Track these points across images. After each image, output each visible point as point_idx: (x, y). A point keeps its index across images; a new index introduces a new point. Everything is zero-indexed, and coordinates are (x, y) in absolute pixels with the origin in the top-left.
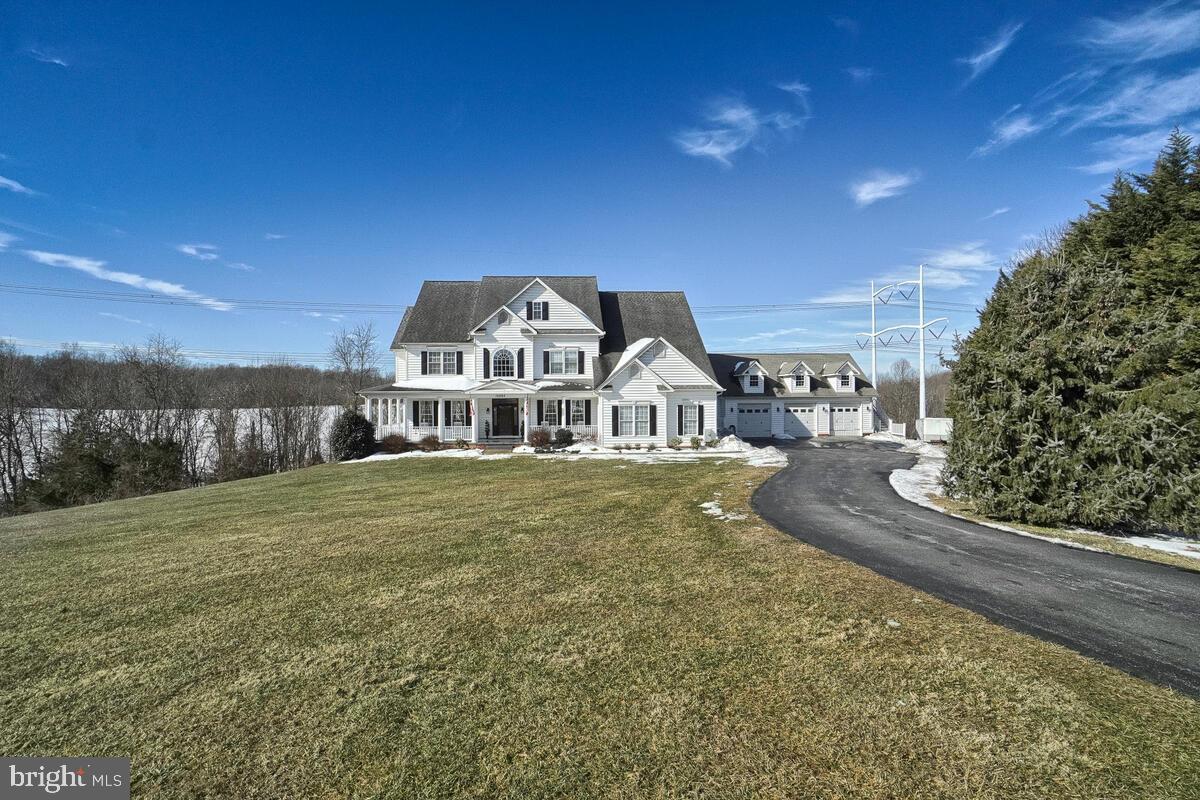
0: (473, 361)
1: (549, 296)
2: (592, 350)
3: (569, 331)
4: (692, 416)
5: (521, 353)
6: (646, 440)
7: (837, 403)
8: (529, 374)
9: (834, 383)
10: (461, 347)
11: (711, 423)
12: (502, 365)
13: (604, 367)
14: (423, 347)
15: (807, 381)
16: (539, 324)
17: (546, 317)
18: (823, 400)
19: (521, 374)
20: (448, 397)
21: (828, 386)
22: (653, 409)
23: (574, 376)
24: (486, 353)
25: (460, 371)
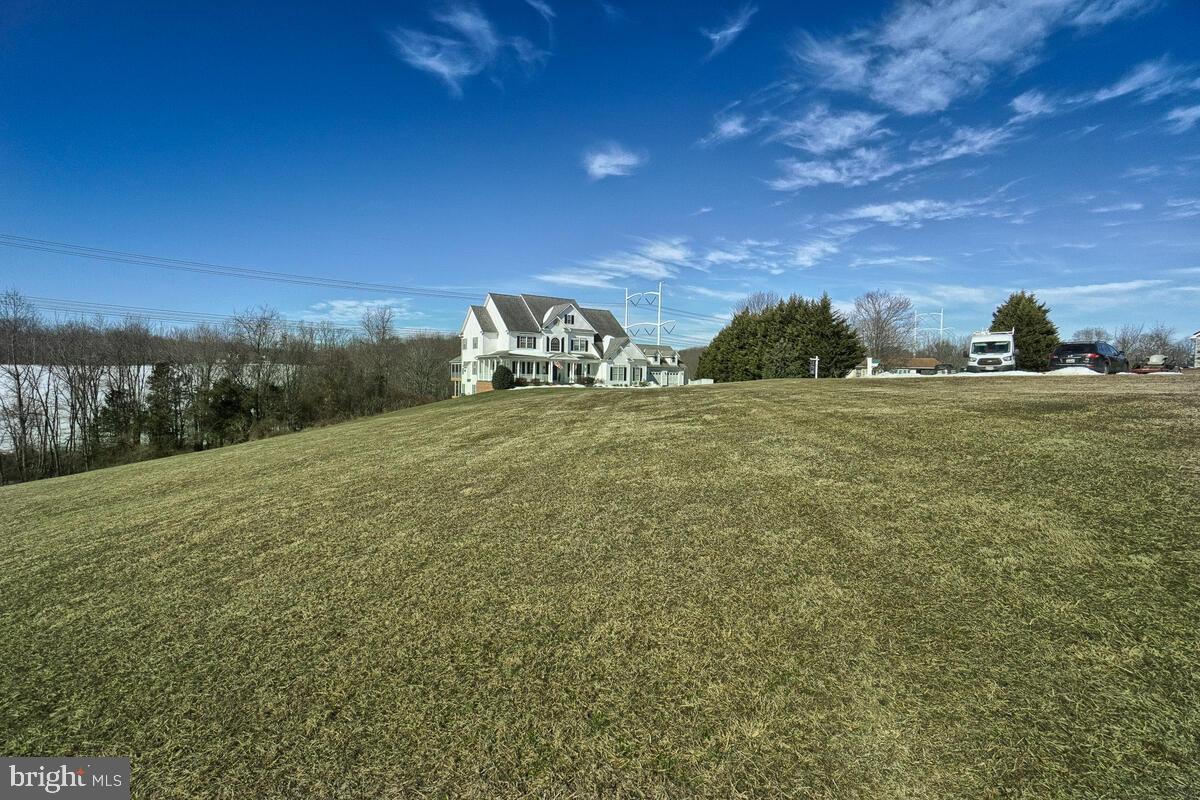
0: (541, 342)
1: (575, 313)
2: (591, 340)
3: (583, 330)
4: (638, 372)
5: (563, 339)
6: (624, 383)
7: (672, 370)
8: (566, 350)
9: (669, 361)
10: (536, 335)
11: (644, 377)
12: (554, 345)
13: (600, 349)
14: (517, 334)
15: (659, 359)
16: (569, 326)
17: (573, 323)
18: (664, 369)
19: (563, 350)
20: (538, 360)
21: (666, 362)
22: (625, 369)
23: (584, 352)
24: (548, 338)
25: (535, 347)
